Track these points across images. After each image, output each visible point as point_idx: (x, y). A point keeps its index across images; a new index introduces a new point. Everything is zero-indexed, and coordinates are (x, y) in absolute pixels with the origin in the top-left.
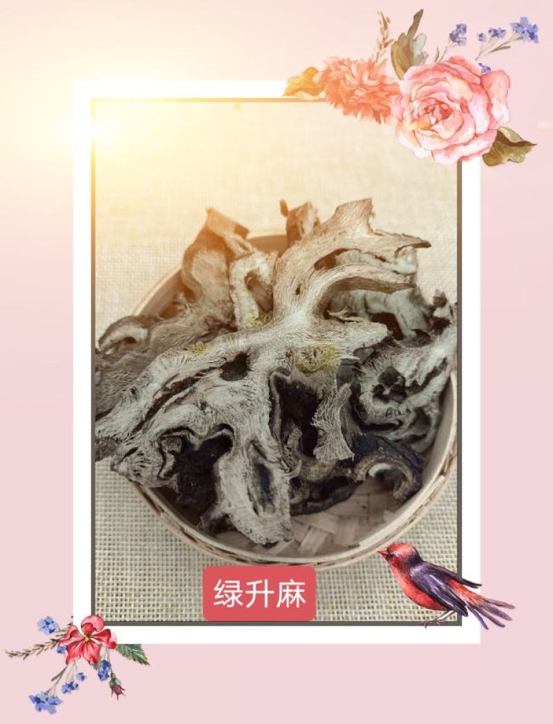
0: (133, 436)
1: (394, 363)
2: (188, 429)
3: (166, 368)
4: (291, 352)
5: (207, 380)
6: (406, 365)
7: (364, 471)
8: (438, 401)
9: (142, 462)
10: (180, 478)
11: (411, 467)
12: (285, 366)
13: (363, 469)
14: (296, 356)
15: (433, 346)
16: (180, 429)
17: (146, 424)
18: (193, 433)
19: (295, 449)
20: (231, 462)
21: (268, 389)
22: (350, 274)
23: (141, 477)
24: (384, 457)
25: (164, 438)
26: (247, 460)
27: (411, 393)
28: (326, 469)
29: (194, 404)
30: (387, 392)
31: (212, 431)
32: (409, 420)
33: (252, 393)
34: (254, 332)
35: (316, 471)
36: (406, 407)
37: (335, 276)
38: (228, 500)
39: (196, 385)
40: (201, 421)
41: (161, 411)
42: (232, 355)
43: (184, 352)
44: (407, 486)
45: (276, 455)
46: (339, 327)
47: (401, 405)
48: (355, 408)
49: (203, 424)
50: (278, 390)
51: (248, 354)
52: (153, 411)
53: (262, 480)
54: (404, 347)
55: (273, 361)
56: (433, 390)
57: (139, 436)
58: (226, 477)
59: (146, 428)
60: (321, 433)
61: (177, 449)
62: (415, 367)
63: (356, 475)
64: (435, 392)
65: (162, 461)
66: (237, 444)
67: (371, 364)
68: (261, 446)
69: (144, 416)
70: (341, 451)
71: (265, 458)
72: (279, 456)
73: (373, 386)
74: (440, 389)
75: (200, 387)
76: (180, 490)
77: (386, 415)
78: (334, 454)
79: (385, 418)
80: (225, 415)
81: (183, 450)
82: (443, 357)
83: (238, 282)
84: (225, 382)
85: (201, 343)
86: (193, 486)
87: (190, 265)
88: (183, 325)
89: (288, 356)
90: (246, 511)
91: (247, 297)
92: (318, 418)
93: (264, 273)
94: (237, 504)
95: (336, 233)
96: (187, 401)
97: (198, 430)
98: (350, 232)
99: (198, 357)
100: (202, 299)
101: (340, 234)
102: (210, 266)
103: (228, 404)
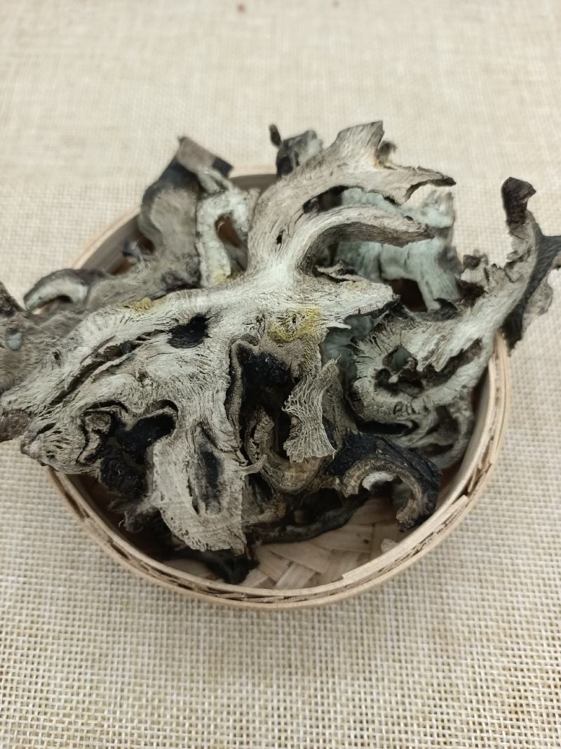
0: (51, 409)
1: (405, 340)
2: (120, 404)
3: (100, 329)
4: (263, 316)
5: (151, 346)
6: (420, 343)
7: (356, 481)
8: (469, 399)
9: (58, 441)
10: (105, 464)
11: (421, 480)
12: (254, 333)
13: (355, 477)
14: (270, 322)
15: (460, 321)
16: (110, 403)
17: (68, 395)
18: (127, 410)
19: (265, 446)
20: (171, 447)
21: (228, 360)
22: (348, 219)
23: (56, 460)
24: (383, 462)
25: (88, 414)
26: (192, 446)
27: (431, 384)
28: (305, 476)
29: (131, 374)
30: (394, 379)
31: (151, 408)
32: (428, 421)
33: (206, 364)
34: (218, 289)
35: (292, 477)
36: (422, 404)
37: (329, 221)
38: (161, 493)
39: (136, 351)
40: (137, 394)
41: (88, 381)
42: (186, 317)
43: (125, 310)
44: (415, 506)
45: (230, 443)
46: (329, 287)
47: (416, 400)
48: (348, 397)
49: (139, 398)
50: (241, 363)
51: (207, 317)
52: (77, 382)
53: (208, 472)
54: (418, 319)
55: (239, 327)
56: (463, 384)
57: (59, 410)
58: (161, 464)
59: (69, 400)
60: (294, 421)
61: (105, 428)
62: (432, 347)
63: (346, 486)
64: (464, 387)
65: (84, 441)
66: (181, 426)
67: (373, 340)
68: (211, 430)
69: (66, 386)
70: (319, 446)
71: (215, 445)
72: (235, 444)
73: (375, 370)
74: (473, 383)
75: (140, 354)
76: (104, 479)
77: (394, 413)
78: (310, 451)
79: (392, 415)
80: (168, 389)
81: (112, 430)
82: (475, 337)
83: (206, 228)
84: (173, 350)
85: (147, 299)
86: (121, 476)
87: (150, 207)
88: (133, 283)
89: (259, 321)
90: (182, 508)
91: (218, 248)
92: (293, 402)
93: (240, 217)
94: (172, 498)
95: (335, 165)
96: (123, 370)
97: (133, 406)
98: (352, 164)
99: (142, 317)
100: (160, 250)
101: (339, 166)
102: (176, 209)
103: (173, 376)
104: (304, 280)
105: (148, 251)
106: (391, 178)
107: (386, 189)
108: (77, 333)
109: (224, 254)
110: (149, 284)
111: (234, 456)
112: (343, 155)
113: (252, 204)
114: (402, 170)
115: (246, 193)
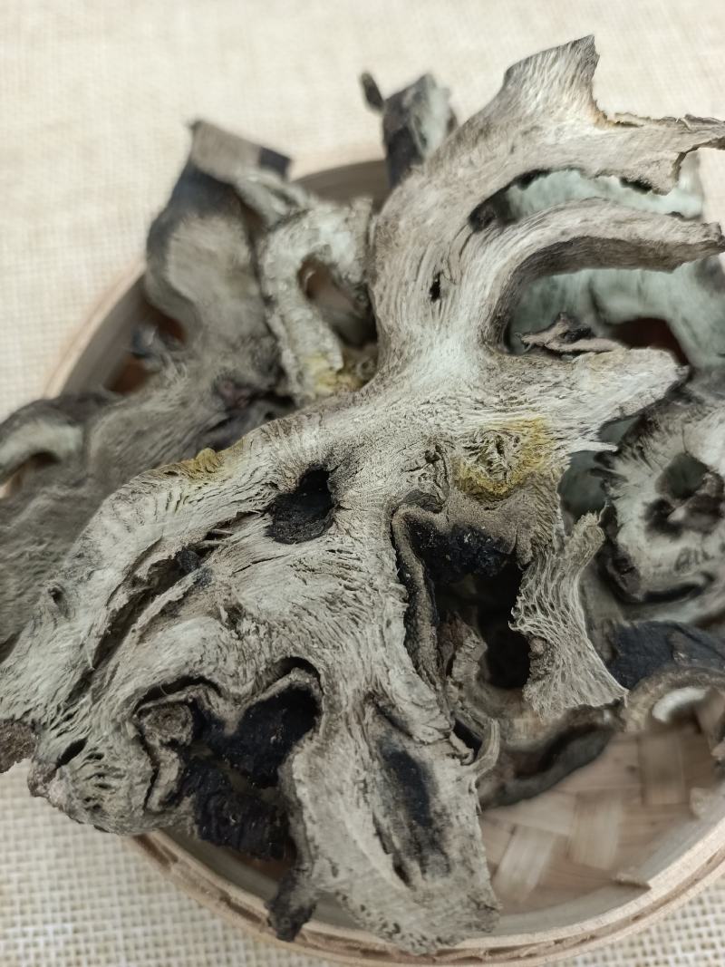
0: (71, 711)
1: (691, 442)
2: (202, 680)
3: (129, 529)
4: (438, 448)
5: (237, 548)
6: (719, 443)
7: (641, 712)
9: (100, 775)
10: (201, 807)
12: (428, 486)
13: (639, 706)
14: (453, 459)
16: (184, 682)
17: (97, 674)
18: (218, 691)
19: (474, 683)
20: (322, 757)
21: (393, 551)
22: (563, 233)
23: (104, 814)
24: (689, 673)
25: (148, 711)
26: (364, 746)
28: (551, 720)
29: (210, 613)
30: (678, 513)
31: (266, 679)
33: (353, 568)
34: (337, 408)
37: (526, 242)
38: (330, 860)
39: (209, 562)
40: (233, 656)
41: (130, 639)
42: (289, 474)
43: (169, 481)
45: (434, 724)
46: (552, 370)
47: (710, 538)
49: (239, 663)
50: (419, 554)
51: (330, 468)
52: (108, 645)
53: (407, 793)
54: (709, 400)
55: (397, 480)
57: (85, 710)
58: (315, 800)
59: (101, 686)
60: (538, 647)
61: (184, 735)
65: (149, 768)
66: (332, 707)
67: (637, 453)
68: (394, 706)
69: (90, 660)
70: (593, 686)
71: (409, 736)
72: (443, 723)
73: (645, 504)
75: (220, 567)
77: (678, 568)
78: (576, 695)
79: (675, 574)
80: (291, 636)
81: (198, 734)
83: (282, 287)
84: (283, 549)
85: (207, 452)
86: (236, 825)
87: (163, 260)
88: (163, 408)
89: (431, 460)
90: (376, 882)
91: (309, 321)
92: (527, 608)
93: (342, 256)
94: (354, 866)
95: (516, 131)
96: (192, 607)
97: (230, 681)
98: (550, 126)
99: (205, 489)
100: (199, 338)
101: (525, 133)
102: (212, 255)
103: (295, 605)
104: (501, 365)
105: (177, 343)
106: (635, 144)
107: (630, 166)
108: (87, 543)
109: (324, 329)
110: (193, 405)
111: (448, 749)
112: (529, 112)
113: (361, 228)
114: (655, 127)
115: (347, 209)
